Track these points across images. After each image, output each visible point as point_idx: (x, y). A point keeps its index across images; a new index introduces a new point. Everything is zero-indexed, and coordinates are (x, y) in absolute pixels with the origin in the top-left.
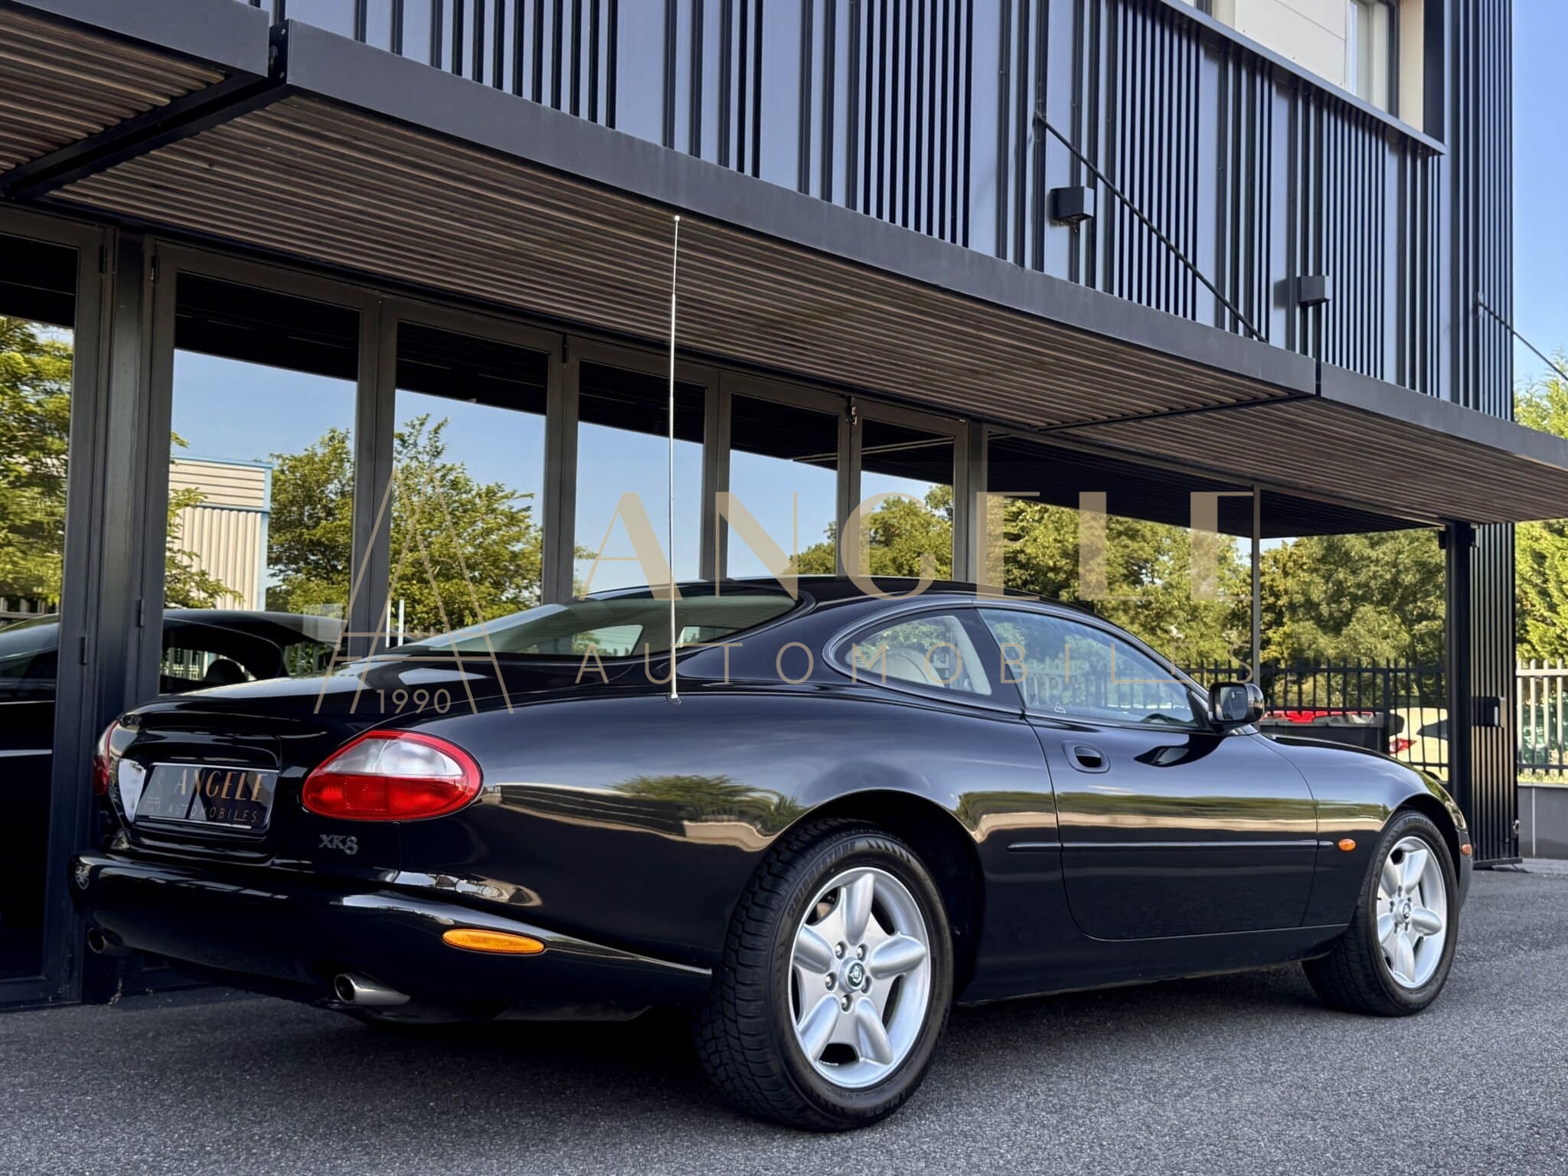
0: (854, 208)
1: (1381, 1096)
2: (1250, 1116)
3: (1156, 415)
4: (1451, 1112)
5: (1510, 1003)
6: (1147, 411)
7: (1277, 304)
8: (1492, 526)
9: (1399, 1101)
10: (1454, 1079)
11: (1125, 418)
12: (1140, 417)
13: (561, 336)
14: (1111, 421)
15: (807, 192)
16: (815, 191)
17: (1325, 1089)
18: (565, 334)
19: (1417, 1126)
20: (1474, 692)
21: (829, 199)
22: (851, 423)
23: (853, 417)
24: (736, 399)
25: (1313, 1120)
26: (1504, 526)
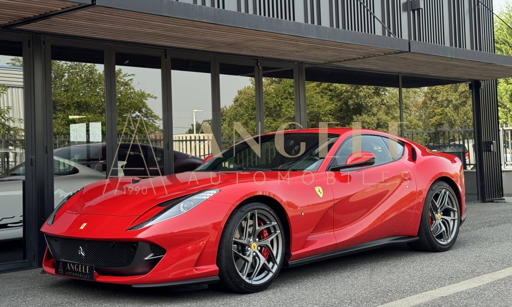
0: (256, 14)
1: (416, 267)
2: (377, 274)
3: (359, 58)
4: (434, 270)
5: (469, 243)
6: (357, 58)
7: (404, 10)
8: (488, 81)
9: (421, 268)
10: (439, 262)
11: (349, 60)
12: (354, 59)
13: (164, 50)
14: (345, 60)
15: (240, 11)
16: (243, 10)
17: (401, 266)
18: (166, 50)
19: (423, 274)
20: (483, 140)
21: (248, 12)
22: (259, 68)
23: (259, 66)
24: (221, 64)
25: (395, 273)
26: (492, 80)
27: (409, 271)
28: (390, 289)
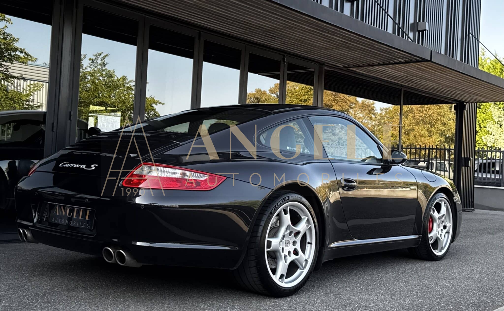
3: (379, 65)
6: (376, 63)
7: (412, 30)
8: (471, 104)
11: (368, 65)
12: (373, 65)
18: (200, 31)
20: (463, 156)
23: (285, 61)
24: (250, 54)
26: (474, 104)
27: (457, 278)
28: (458, 300)
